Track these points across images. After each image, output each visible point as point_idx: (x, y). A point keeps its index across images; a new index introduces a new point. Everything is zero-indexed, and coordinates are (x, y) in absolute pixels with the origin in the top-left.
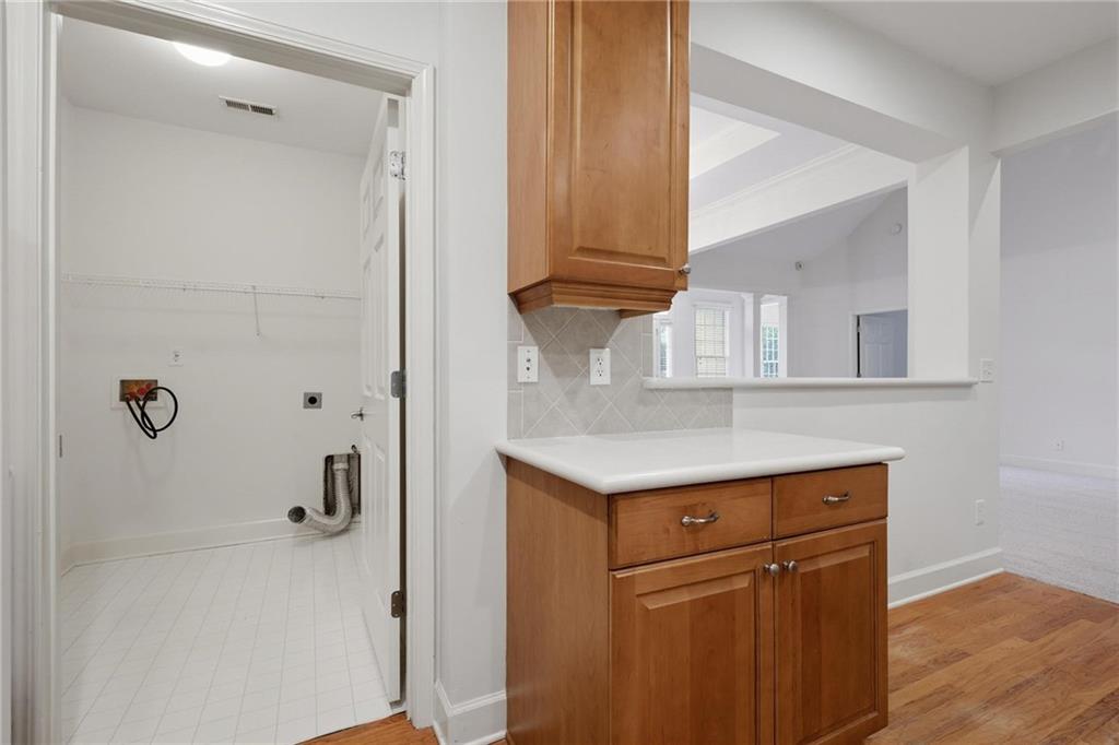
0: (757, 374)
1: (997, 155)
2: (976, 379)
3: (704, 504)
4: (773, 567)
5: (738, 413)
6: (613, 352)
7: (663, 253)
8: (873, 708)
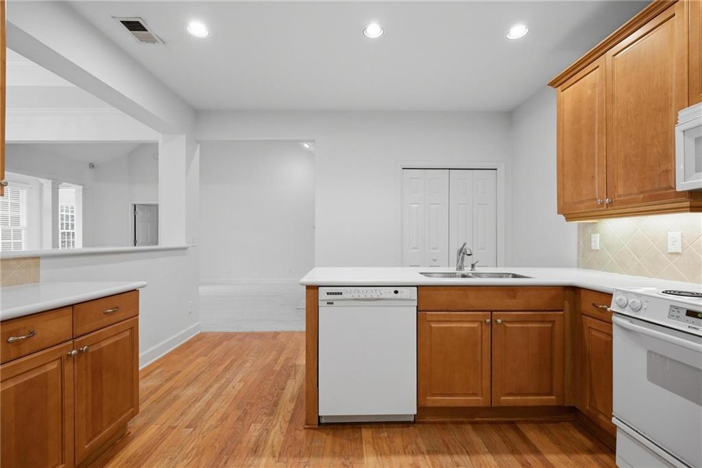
1: (198, 142)
2: (188, 245)
3: (25, 328)
4: (74, 352)
8: (132, 406)
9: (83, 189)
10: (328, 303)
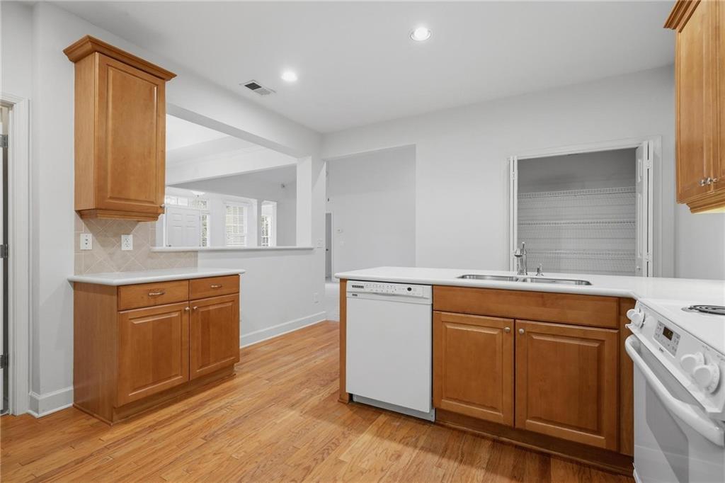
0: (259, 244)
1: (324, 160)
2: (313, 246)
3: (159, 289)
4: (188, 309)
5: (200, 261)
6: (134, 236)
7: (152, 199)
8: (233, 355)
9: (278, 205)
10: (353, 295)
